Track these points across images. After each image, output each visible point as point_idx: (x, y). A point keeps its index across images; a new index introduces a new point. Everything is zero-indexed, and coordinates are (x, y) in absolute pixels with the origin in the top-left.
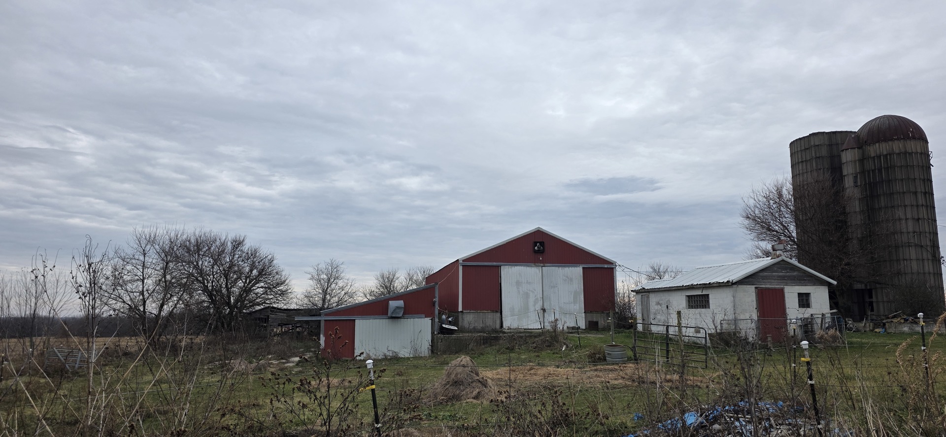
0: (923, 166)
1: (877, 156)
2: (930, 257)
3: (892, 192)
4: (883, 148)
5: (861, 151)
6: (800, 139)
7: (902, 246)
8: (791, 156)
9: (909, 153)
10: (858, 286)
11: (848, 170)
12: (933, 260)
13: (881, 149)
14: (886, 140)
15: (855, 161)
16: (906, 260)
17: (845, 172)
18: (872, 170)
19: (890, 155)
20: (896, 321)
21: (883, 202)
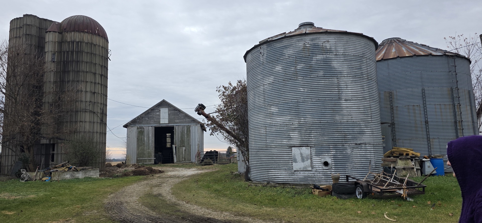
0: (102, 56)
1: (71, 42)
2: (99, 121)
3: (78, 70)
4: (76, 36)
5: (61, 35)
6: (17, 18)
7: (81, 111)
8: (10, 32)
9: (94, 45)
10: (44, 141)
11: (49, 48)
12: (100, 123)
13: (75, 37)
14: (80, 31)
15: (55, 42)
16: (82, 122)
17: (46, 50)
18: (67, 52)
19: (81, 42)
20: (61, 170)
21: (71, 77)
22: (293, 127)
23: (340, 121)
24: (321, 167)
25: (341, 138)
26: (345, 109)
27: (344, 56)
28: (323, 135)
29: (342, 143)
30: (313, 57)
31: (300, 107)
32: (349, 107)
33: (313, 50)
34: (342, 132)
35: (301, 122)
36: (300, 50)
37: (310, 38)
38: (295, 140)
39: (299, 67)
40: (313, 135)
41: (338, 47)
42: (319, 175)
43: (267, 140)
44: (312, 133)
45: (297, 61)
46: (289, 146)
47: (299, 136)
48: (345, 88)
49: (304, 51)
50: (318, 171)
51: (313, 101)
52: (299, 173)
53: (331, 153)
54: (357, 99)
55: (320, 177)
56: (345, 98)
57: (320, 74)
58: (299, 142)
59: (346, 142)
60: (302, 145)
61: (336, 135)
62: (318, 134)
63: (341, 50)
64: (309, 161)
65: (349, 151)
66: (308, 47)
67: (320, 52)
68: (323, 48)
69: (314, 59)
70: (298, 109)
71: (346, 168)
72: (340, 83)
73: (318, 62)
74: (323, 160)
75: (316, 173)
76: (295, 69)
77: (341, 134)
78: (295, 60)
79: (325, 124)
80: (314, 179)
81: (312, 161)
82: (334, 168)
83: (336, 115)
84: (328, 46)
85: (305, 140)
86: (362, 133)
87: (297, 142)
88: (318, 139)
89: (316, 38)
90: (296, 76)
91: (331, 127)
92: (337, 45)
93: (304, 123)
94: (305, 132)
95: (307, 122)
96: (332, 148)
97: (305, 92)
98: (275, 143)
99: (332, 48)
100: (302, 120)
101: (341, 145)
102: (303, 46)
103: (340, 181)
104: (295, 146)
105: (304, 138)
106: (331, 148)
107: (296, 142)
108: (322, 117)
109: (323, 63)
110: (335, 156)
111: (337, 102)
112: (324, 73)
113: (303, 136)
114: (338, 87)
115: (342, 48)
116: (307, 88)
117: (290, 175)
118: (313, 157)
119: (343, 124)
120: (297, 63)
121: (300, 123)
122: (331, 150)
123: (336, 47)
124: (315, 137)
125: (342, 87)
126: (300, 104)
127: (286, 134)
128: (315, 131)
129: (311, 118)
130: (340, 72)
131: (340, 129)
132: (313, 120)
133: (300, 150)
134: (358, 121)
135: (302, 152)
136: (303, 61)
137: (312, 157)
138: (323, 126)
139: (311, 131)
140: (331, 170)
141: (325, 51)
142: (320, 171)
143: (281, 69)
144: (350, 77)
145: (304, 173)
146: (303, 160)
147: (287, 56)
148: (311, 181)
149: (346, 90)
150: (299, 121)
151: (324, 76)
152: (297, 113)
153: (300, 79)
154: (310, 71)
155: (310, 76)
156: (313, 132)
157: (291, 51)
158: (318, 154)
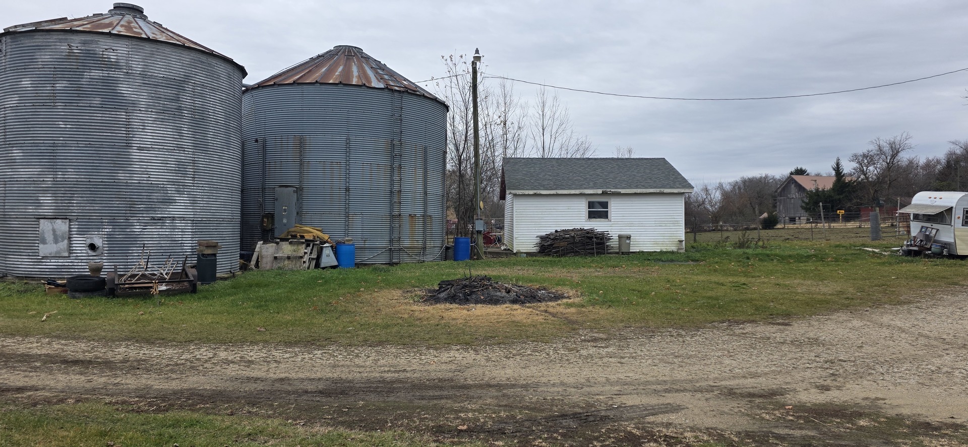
22: (44, 186)
23: (125, 181)
24: (84, 251)
25: (125, 209)
26: (137, 163)
27: (144, 77)
28: (93, 202)
29: (125, 216)
30: (85, 72)
31: (58, 154)
32: (146, 161)
33: (85, 60)
34: (127, 199)
35: (58, 179)
36: (63, 57)
37: (81, 40)
38: (46, 208)
39: (59, 86)
40: (75, 202)
41: (132, 61)
42: (80, 264)
43: (5, 206)
44: (74, 198)
45: (57, 76)
46: (36, 217)
47: (53, 201)
48: (141, 130)
49: (69, 60)
50: (80, 258)
51: (80, 145)
52: (48, 261)
53: (103, 230)
54: (163, 149)
55: (83, 267)
56: (138, 145)
57: (95, 102)
58: (52, 211)
59: (132, 215)
60: (57, 217)
61: (116, 203)
62: (84, 200)
63: (138, 67)
64: (66, 242)
65: (137, 229)
66: (77, 54)
67: (97, 65)
68: (104, 59)
69: (86, 75)
70: (53, 156)
71: (128, 254)
72: (131, 120)
73: (92, 82)
74: (89, 242)
75: (76, 261)
76: (53, 88)
77: (125, 203)
78: (52, 73)
79: (99, 185)
80: (72, 270)
81: (72, 242)
82: (107, 253)
83: (119, 172)
84: (113, 58)
85: (63, 208)
86: (169, 201)
87: (50, 211)
88: (84, 208)
89: (92, 41)
90: (52, 101)
91: (109, 190)
92: (132, 58)
93: (61, 181)
94: (62, 195)
95: (67, 180)
96: (107, 222)
97: (67, 129)
98: (16, 210)
99: (119, 61)
100: (59, 176)
101: (122, 219)
102: (68, 51)
103: (101, 273)
104: (46, 217)
105: (60, 205)
106: (105, 222)
107: (48, 211)
108: (94, 174)
109: (102, 84)
110: (110, 235)
111: (122, 150)
112: (103, 101)
113: (59, 201)
114: (127, 126)
115: (141, 63)
116: (70, 123)
117: (36, 264)
118: (74, 236)
119: (131, 186)
120: (57, 79)
121: (55, 179)
122: (104, 227)
123: (129, 60)
124: (79, 205)
125: (135, 127)
126: (58, 148)
127: (34, 197)
128: (80, 195)
129: (75, 173)
130: (133, 102)
131: (125, 193)
132: (77, 177)
133: (53, 224)
134: (162, 183)
135: (55, 227)
136: (67, 76)
137: (72, 236)
138: (94, 188)
139: (74, 194)
140: (102, 256)
141: (106, 64)
142: (82, 258)
143: (30, 86)
144: (152, 111)
145: (56, 261)
146: (56, 241)
147: (41, 63)
148: (66, 273)
149: (142, 133)
150: (55, 176)
151: (101, 106)
152: (52, 164)
153: (59, 107)
154: (77, 95)
155: (77, 103)
156: (76, 196)
157: (46, 57)
158: (81, 232)
